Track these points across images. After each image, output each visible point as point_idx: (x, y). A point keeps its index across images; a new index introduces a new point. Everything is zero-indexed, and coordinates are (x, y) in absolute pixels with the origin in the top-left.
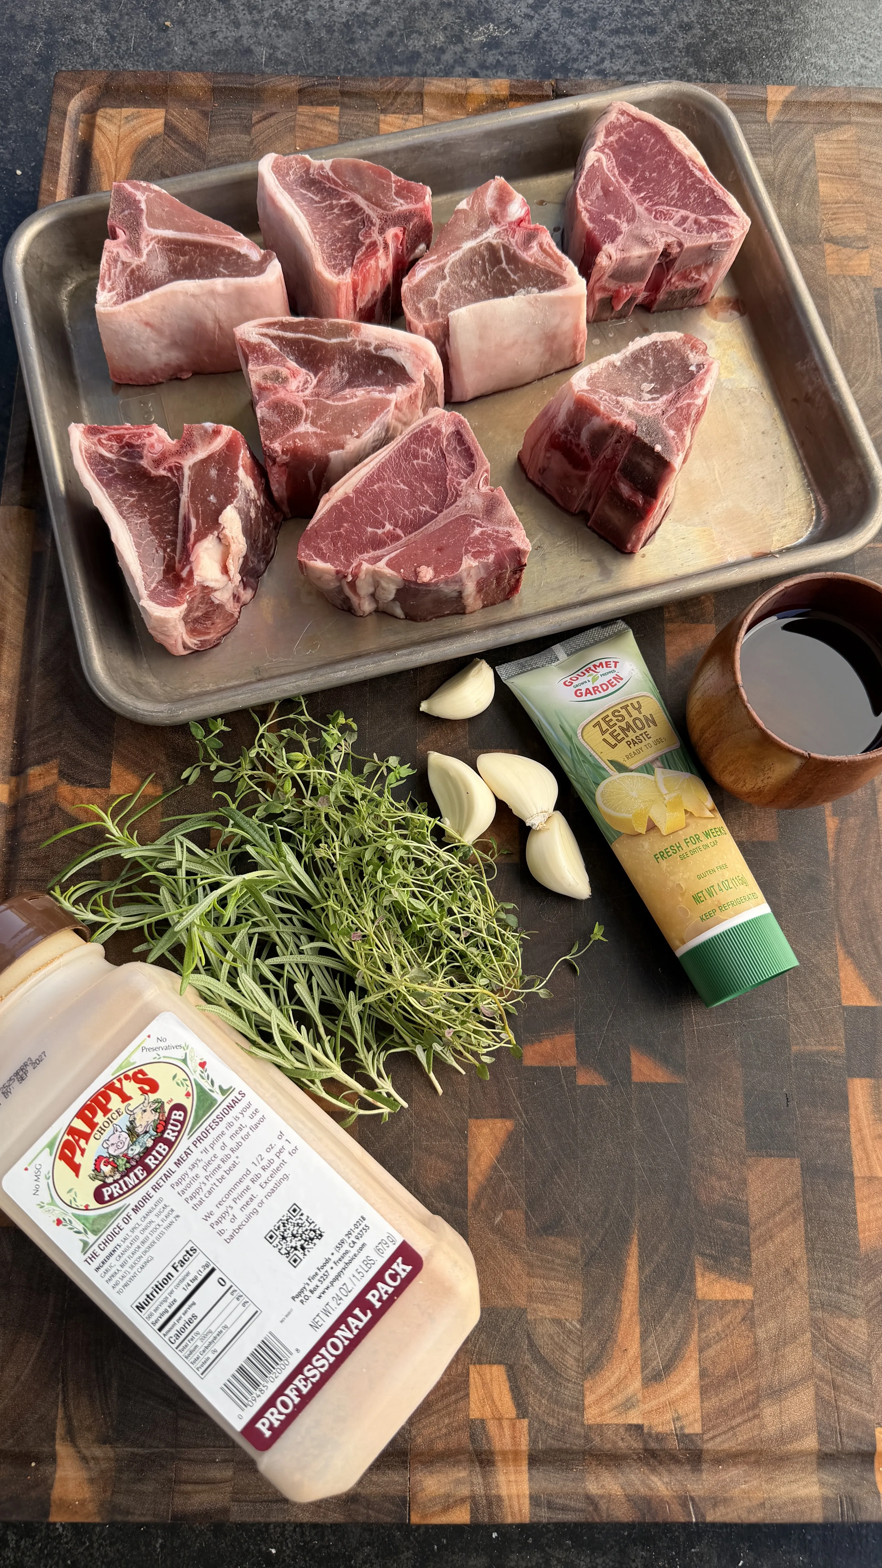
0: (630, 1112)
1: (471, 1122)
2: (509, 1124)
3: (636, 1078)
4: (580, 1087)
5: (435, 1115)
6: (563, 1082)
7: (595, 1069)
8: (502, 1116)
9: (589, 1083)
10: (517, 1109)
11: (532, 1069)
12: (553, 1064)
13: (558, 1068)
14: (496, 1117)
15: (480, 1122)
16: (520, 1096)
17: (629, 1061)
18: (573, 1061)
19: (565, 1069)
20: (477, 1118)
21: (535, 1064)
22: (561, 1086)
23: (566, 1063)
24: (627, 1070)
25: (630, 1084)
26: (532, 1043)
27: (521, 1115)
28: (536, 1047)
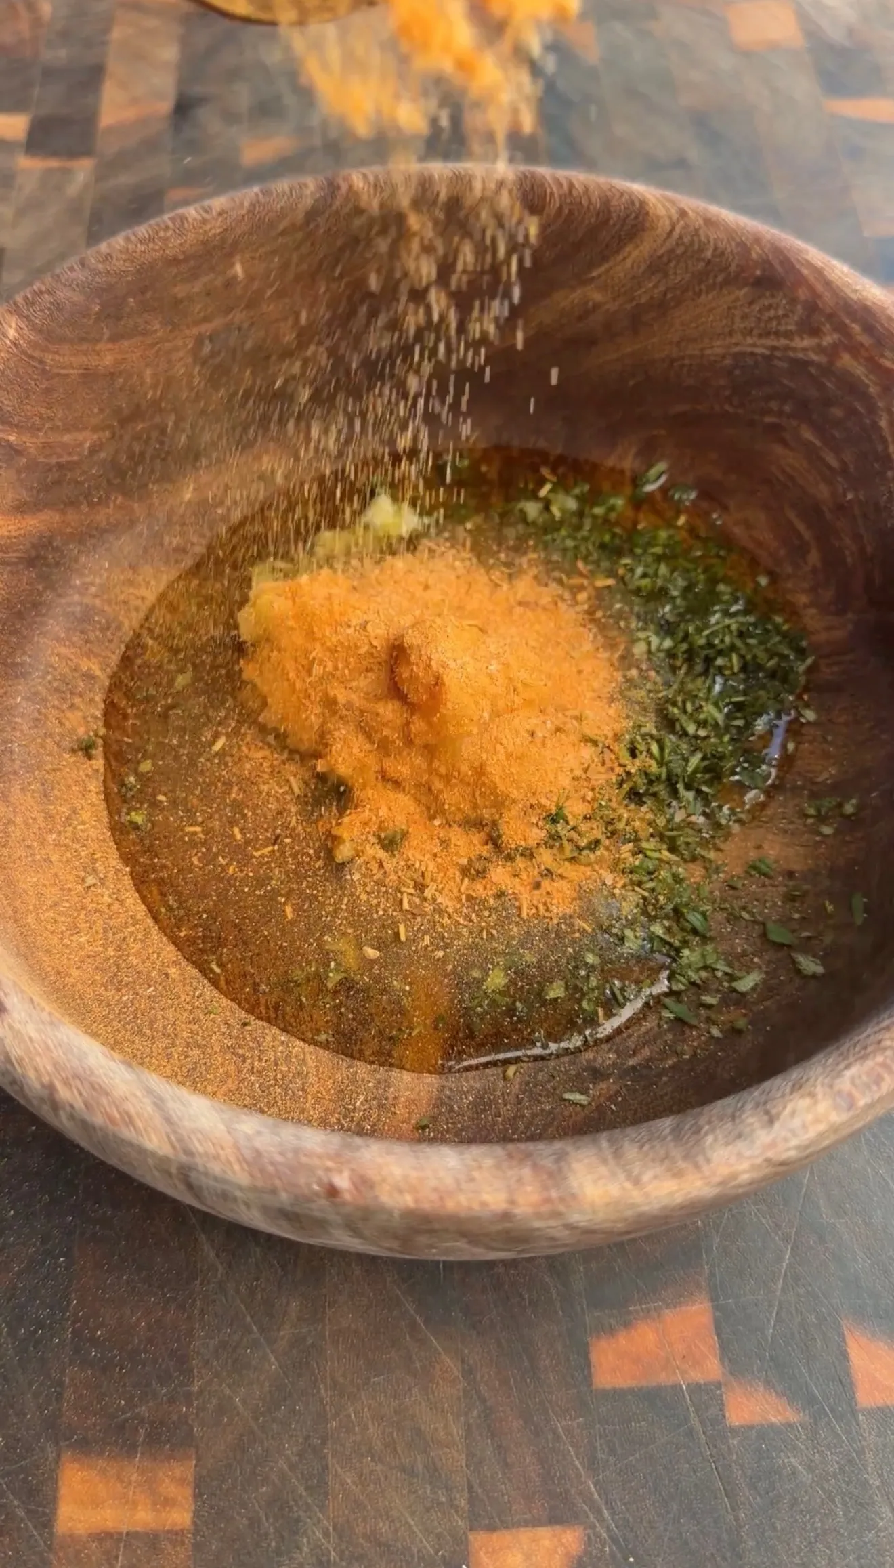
0: (865, 1484)
1: (478, 1540)
2: (571, 1539)
3: (865, 1398)
4: (734, 1431)
5: (384, 1527)
6: (695, 1422)
7: (768, 1383)
8: (554, 1520)
9: (757, 1420)
10: (589, 1500)
11: (617, 1395)
12: (664, 1379)
13: (676, 1388)
14: (536, 1523)
15: (500, 1538)
16: (593, 1465)
17: (844, 1356)
18: (712, 1368)
19: (696, 1389)
20: (491, 1528)
21: (622, 1382)
22: (691, 1433)
23: (697, 1376)
24: (843, 1380)
25: (854, 1413)
26: (611, 1331)
27: (599, 1512)
28: (622, 1340)
